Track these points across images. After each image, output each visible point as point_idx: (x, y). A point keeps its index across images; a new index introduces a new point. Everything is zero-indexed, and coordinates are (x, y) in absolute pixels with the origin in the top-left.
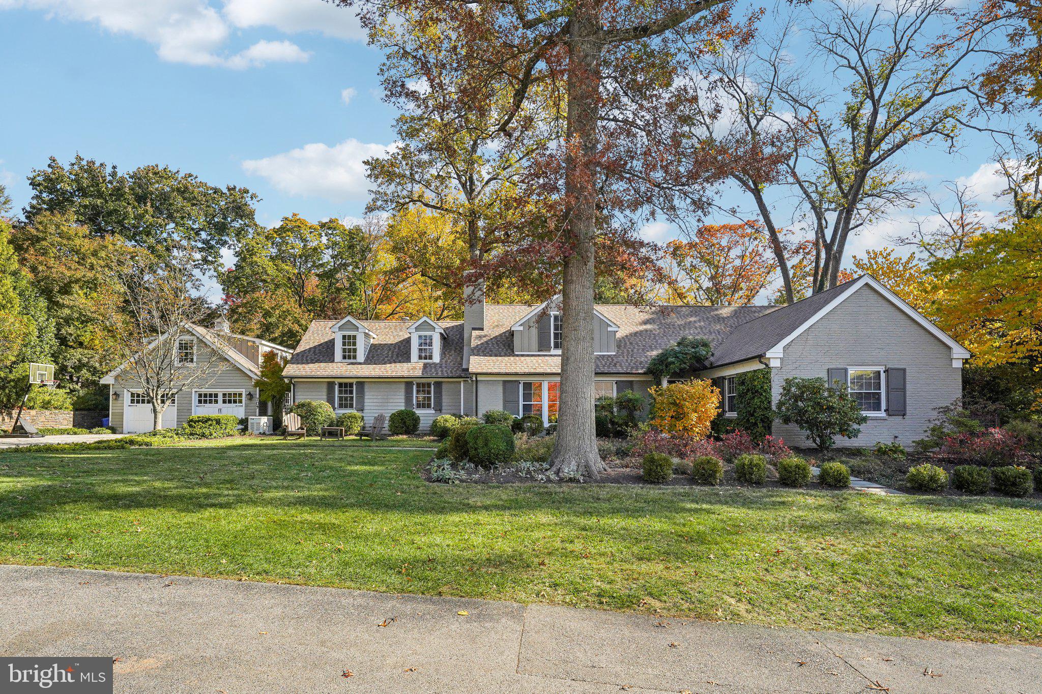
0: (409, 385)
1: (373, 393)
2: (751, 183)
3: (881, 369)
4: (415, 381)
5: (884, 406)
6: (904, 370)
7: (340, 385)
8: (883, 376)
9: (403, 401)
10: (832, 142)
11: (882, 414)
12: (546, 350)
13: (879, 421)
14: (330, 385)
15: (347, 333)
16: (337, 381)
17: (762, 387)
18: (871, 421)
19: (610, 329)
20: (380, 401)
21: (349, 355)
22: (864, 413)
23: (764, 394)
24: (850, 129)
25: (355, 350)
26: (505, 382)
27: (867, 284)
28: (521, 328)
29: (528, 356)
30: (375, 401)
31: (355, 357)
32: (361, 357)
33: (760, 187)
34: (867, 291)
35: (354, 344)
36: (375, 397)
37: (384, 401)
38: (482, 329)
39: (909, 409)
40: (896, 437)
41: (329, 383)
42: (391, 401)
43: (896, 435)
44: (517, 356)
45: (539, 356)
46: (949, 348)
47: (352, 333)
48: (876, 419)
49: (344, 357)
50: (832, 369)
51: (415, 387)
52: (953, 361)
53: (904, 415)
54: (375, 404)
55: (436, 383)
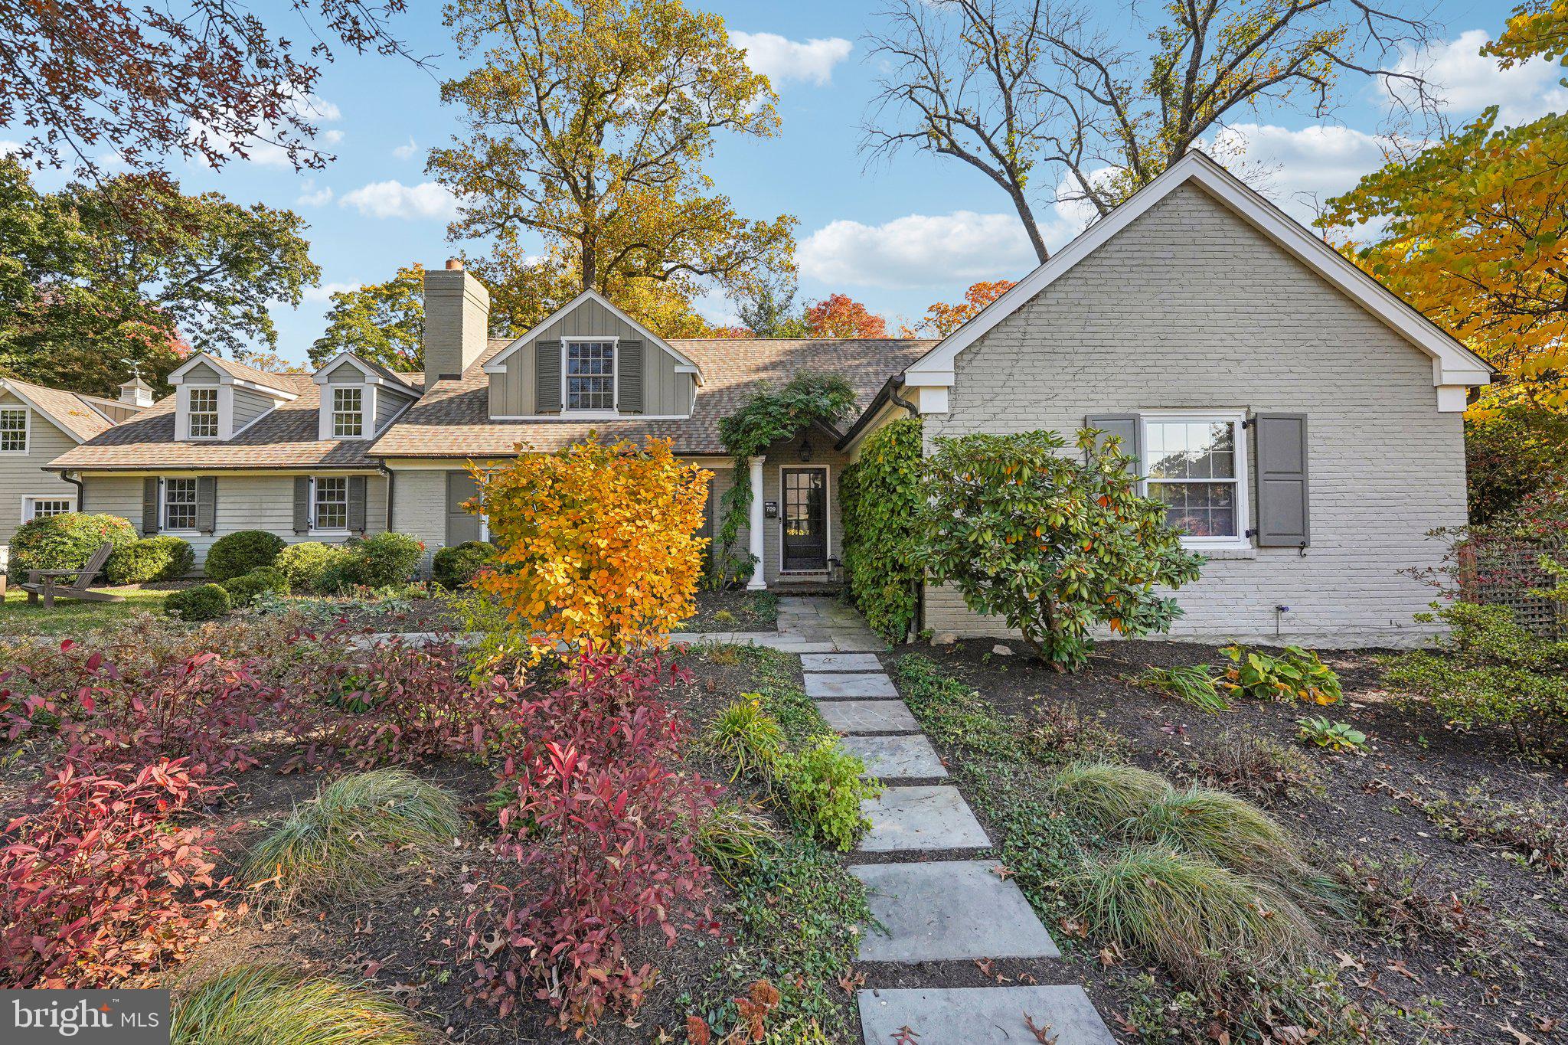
0: (301, 483)
1: (232, 499)
2: (1006, 177)
3: (1239, 417)
4: (314, 475)
5: (1244, 521)
6: (1301, 420)
7: (171, 483)
8: (1241, 437)
9: (291, 513)
10: (1132, 113)
11: (1240, 544)
12: (551, 412)
13: (1231, 564)
14: (151, 485)
15: (200, 386)
16: (163, 476)
17: (895, 470)
18: (1210, 565)
19: (678, 369)
20: (247, 513)
21: (205, 427)
22: (1192, 544)
23: (899, 489)
24: (1159, 96)
25: (215, 419)
26: (449, 473)
27: (1191, 183)
28: (503, 369)
29: (515, 422)
30: (238, 513)
31: (214, 433)
32: (225, 431)
33: (1019, 179)
34: (1190, 202)
35: (214, 407)
36: (237, 506)
37: (254, 513)
38: (458, 377)
39: (1318, 530)
40: (1281, 609)
41: (147, 480)
42: (268, 513)
43: (1284, 603)
44: (493, 422)
45: (537, 422)
46: (1427, 357)
47: (209, 386)
48: (1224, 558)
49: (195, 432)
50: (1097, 418)
51: (313, 486)
52: (1440, 391)
53: (1303, 546)
54: (236, 520)
55: (353, 478)
